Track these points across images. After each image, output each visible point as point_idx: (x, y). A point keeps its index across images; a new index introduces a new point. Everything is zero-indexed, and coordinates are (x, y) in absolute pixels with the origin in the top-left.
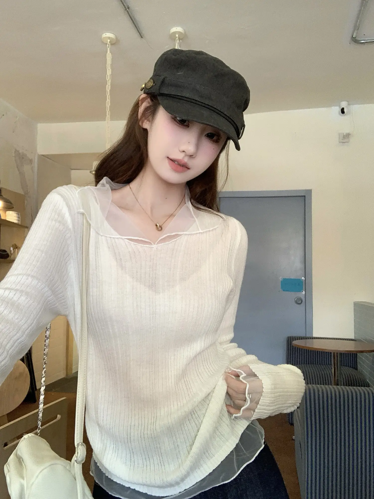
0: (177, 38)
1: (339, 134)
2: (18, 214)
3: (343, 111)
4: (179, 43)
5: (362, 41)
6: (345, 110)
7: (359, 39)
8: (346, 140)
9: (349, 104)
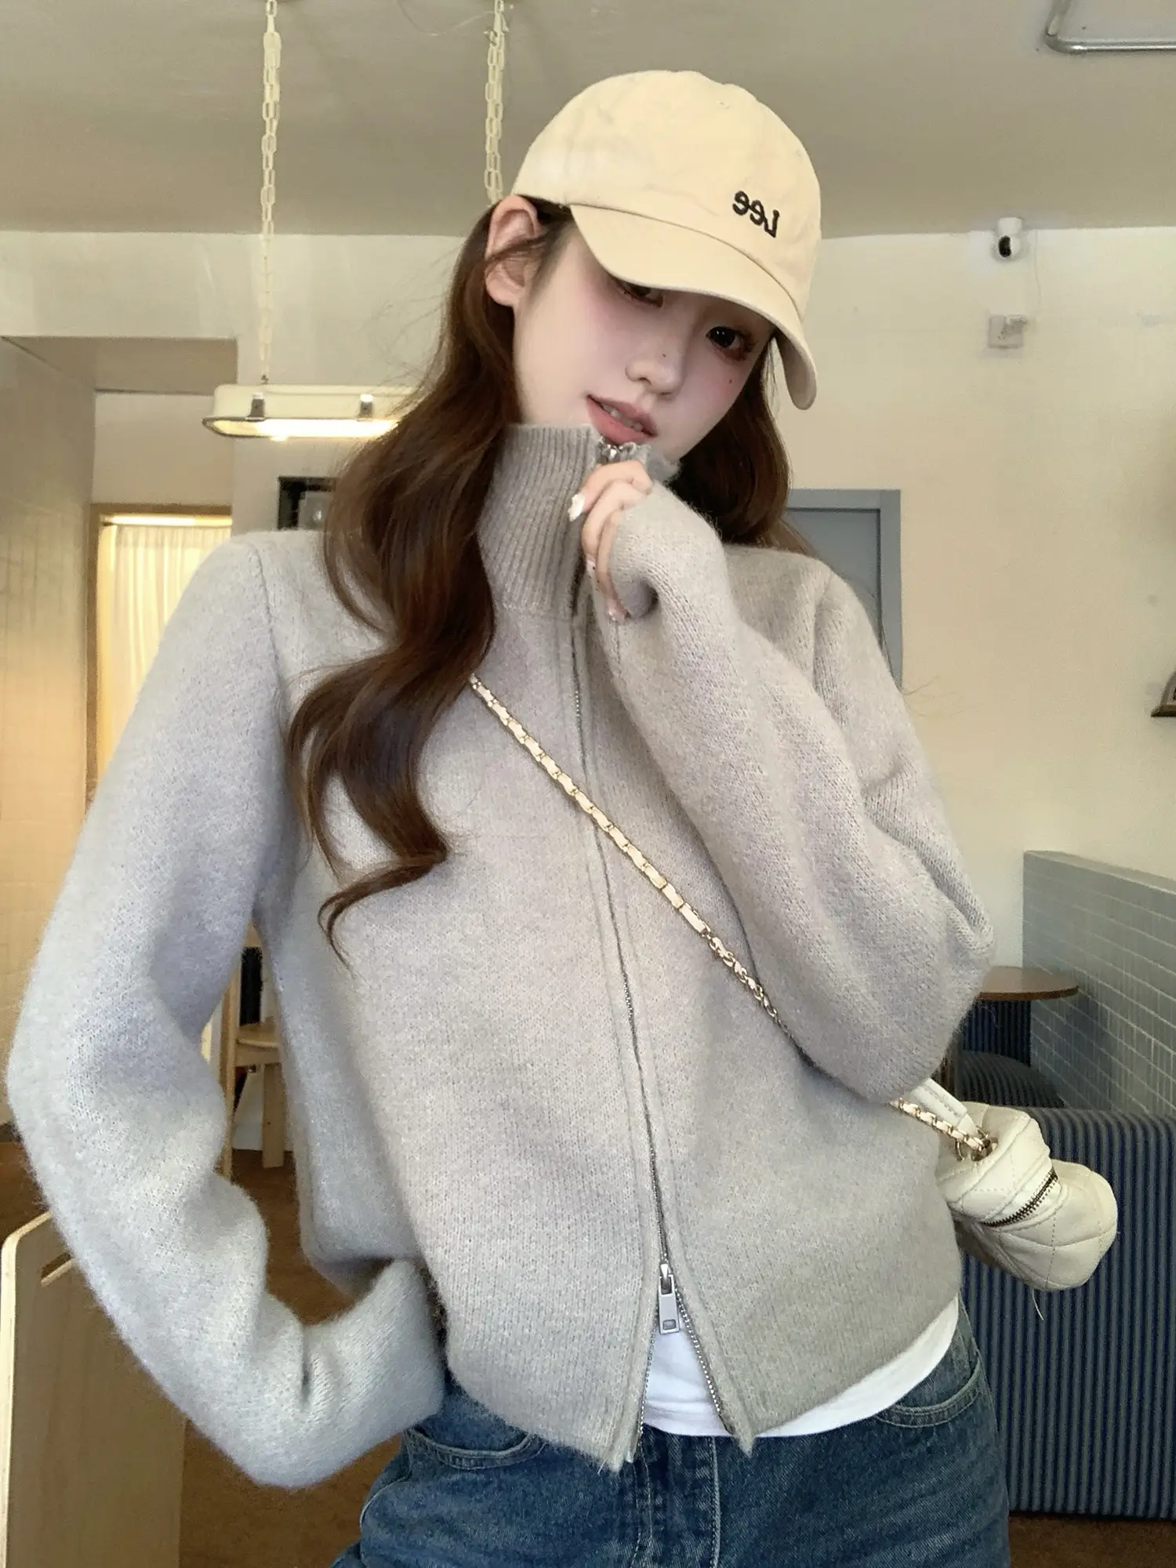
1: (991, 321)
3: (1004, 248)
4: (504, 13)
6: (1013, 246)
8: (1010, 341)
9: (1026, 227)
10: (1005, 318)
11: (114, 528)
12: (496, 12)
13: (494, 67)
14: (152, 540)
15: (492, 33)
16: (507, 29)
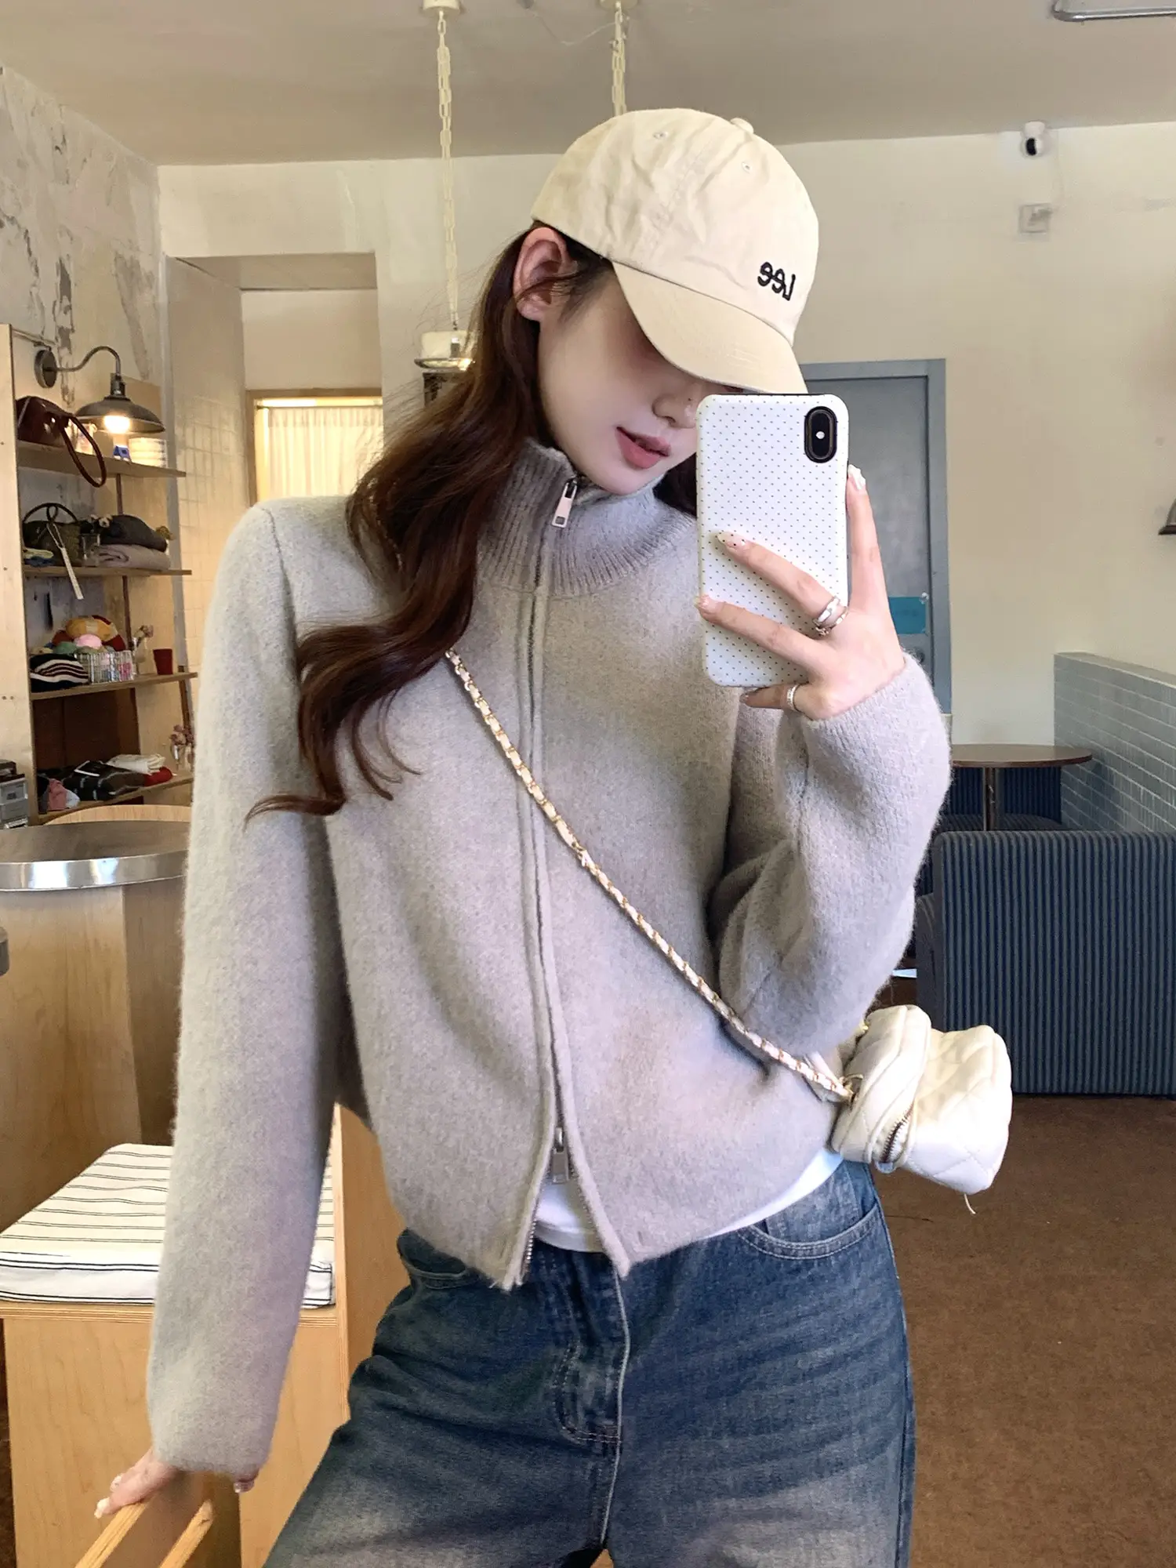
0: (620, 12)
1: (1021, 209)
2: (163, 443)
3: (1031, 147)
4: (622, 24)
5: (1077, 17)
6: (1038, 145)
7: (1069, 11)
8: (1039, 226)
9: (1049, 127)
10: (1033, 206)
11: (265, 412)
12: (616, 22)
13: (618, 73)
14: (298, 420)
15: (614, 43)
16: (625, 37)
